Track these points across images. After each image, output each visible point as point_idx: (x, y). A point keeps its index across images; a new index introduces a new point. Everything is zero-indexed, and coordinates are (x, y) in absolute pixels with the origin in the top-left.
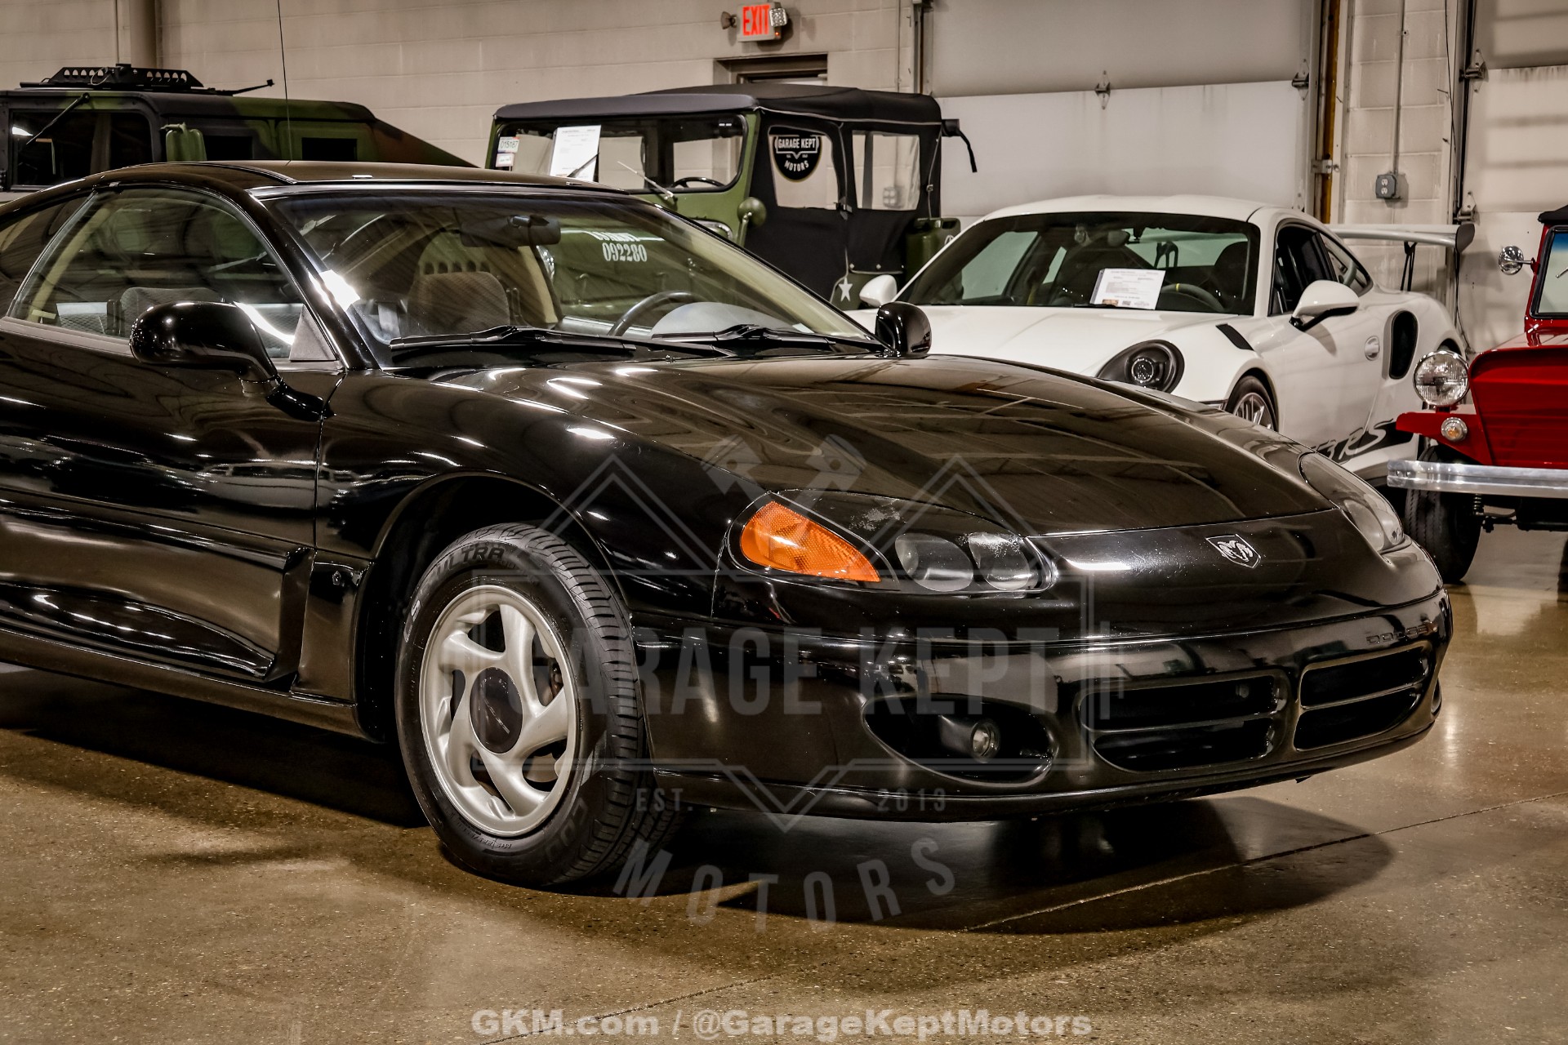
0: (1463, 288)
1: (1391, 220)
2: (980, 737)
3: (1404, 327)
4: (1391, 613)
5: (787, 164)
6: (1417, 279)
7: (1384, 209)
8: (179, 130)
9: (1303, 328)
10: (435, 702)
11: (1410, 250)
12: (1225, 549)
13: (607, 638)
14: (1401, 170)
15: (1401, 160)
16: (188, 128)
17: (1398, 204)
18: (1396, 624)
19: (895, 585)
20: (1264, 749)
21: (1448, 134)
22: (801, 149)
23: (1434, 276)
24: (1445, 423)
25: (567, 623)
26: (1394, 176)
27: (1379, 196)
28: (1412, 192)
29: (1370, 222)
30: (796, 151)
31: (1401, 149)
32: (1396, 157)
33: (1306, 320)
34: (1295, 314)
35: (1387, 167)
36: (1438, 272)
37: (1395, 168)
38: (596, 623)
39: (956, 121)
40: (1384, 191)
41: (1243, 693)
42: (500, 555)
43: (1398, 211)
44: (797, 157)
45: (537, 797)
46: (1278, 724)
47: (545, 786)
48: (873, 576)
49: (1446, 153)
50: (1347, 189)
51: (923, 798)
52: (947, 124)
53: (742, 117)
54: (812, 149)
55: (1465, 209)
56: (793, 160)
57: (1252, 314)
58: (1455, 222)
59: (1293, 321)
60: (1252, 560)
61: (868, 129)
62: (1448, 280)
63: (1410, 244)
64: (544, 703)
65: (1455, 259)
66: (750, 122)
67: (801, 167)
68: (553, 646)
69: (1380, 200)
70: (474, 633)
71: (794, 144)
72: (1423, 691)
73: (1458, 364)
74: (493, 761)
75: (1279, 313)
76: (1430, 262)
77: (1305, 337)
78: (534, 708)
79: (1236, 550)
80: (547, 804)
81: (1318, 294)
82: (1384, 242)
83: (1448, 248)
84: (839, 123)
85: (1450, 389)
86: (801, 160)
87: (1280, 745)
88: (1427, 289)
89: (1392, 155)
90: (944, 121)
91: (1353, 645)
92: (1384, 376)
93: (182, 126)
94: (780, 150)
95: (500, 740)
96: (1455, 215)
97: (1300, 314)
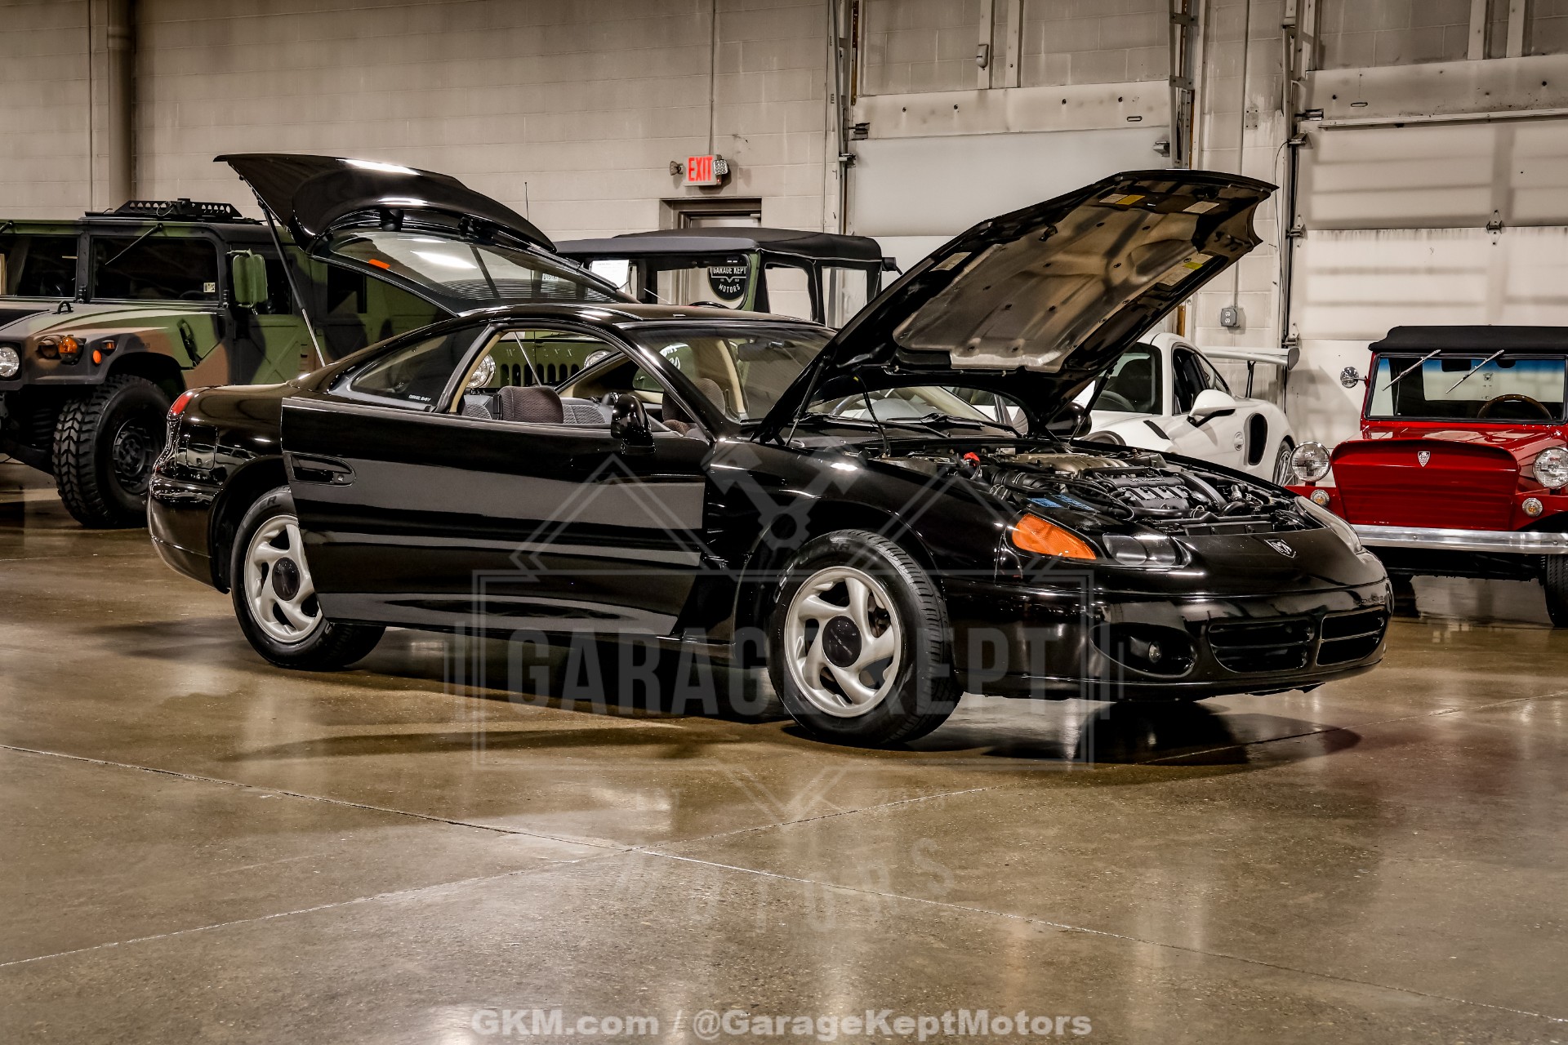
0: (1289, 397)
1: (1233, 343)
2: (1153, 649)
3: (1258, 426)
4: (1354, 590)
5: (721, 287)
6: (1256, 389)
7: (1227, 335)
8: (248, 255)
9: (1197, 424)
10: (794, 638)
11: (1251, 367)
12: (1277, 546)
13: (922, 595)
14: (1240, 305)
15: (1239, 297)
16: (253, 253)
17: (1238, 331)
18: (1356, 597)
19: (1105, 562)
20: (1301, 663)
21: (1277, 279)
22: (733, 275)
23: (1266, 387)
24: (1313, 494)
25: (895, 588)
26: (1235, 309)
27: (1223, 325)
28: (1249, 323)
29: (1215, 345)
30: (729, 276)
31: (1240, 289)
32: (1236, 295)
33: (1199, 418)
34: (1191, 415)
35: (1229, 302)
36: (1270, 384)
37: (1236, 303)
38: (915, 587)
39: (893, 259)
40: (1228, 321)
41: (1289, 631)
42: (847, 548)
43: (1237, 336)
44: (729, 281)
45: (870, 693)
46: (1310, 649)
47: (877, 687)
48: (1092, 557)
49: (1276, 294)
50: (1197, 318)
51: (1121, 683)
52: (886, 261)
53: (745, 255)
54: (743, 274)
55: (1291, 336)
56: (726, 283)
57: (1161, 414)
58: (1283, 346)
59: (1189, 419)
60: (1292, 554)
61: (833, 264)
62: (1279, 391)
63: (1252, 362)
64: (877, 636)
65: (1284, 375)
66: (754, 259)
67: (733, 289)
68: (885, 601)
69: (1223, 328)
70: (825, 596)
71: (728, 270)
72: (1381, 635)
73: (1322, 452)
74: (841, 674)
75: (1179, 413)
76: (1266, 376)
77: (1197, 430)
78: (868, 638)
79: (1282, 547)
80: (875, 698)
81: (1206, 400)
82: (1227, 360)
83: (1278, 366)
84: (813, 260)
85: (1316, 469)
86: (733, 283)
87: (1310, 661)
88: (1261, 396)
89: (1233, 293)
90: (884, 259)
91: (1333, 607)
92: (1245, 464)
93: (249, 252)
94: (714, 275)
95: (844, 660)
96: (1283, 341)
97: (1194, 414)
